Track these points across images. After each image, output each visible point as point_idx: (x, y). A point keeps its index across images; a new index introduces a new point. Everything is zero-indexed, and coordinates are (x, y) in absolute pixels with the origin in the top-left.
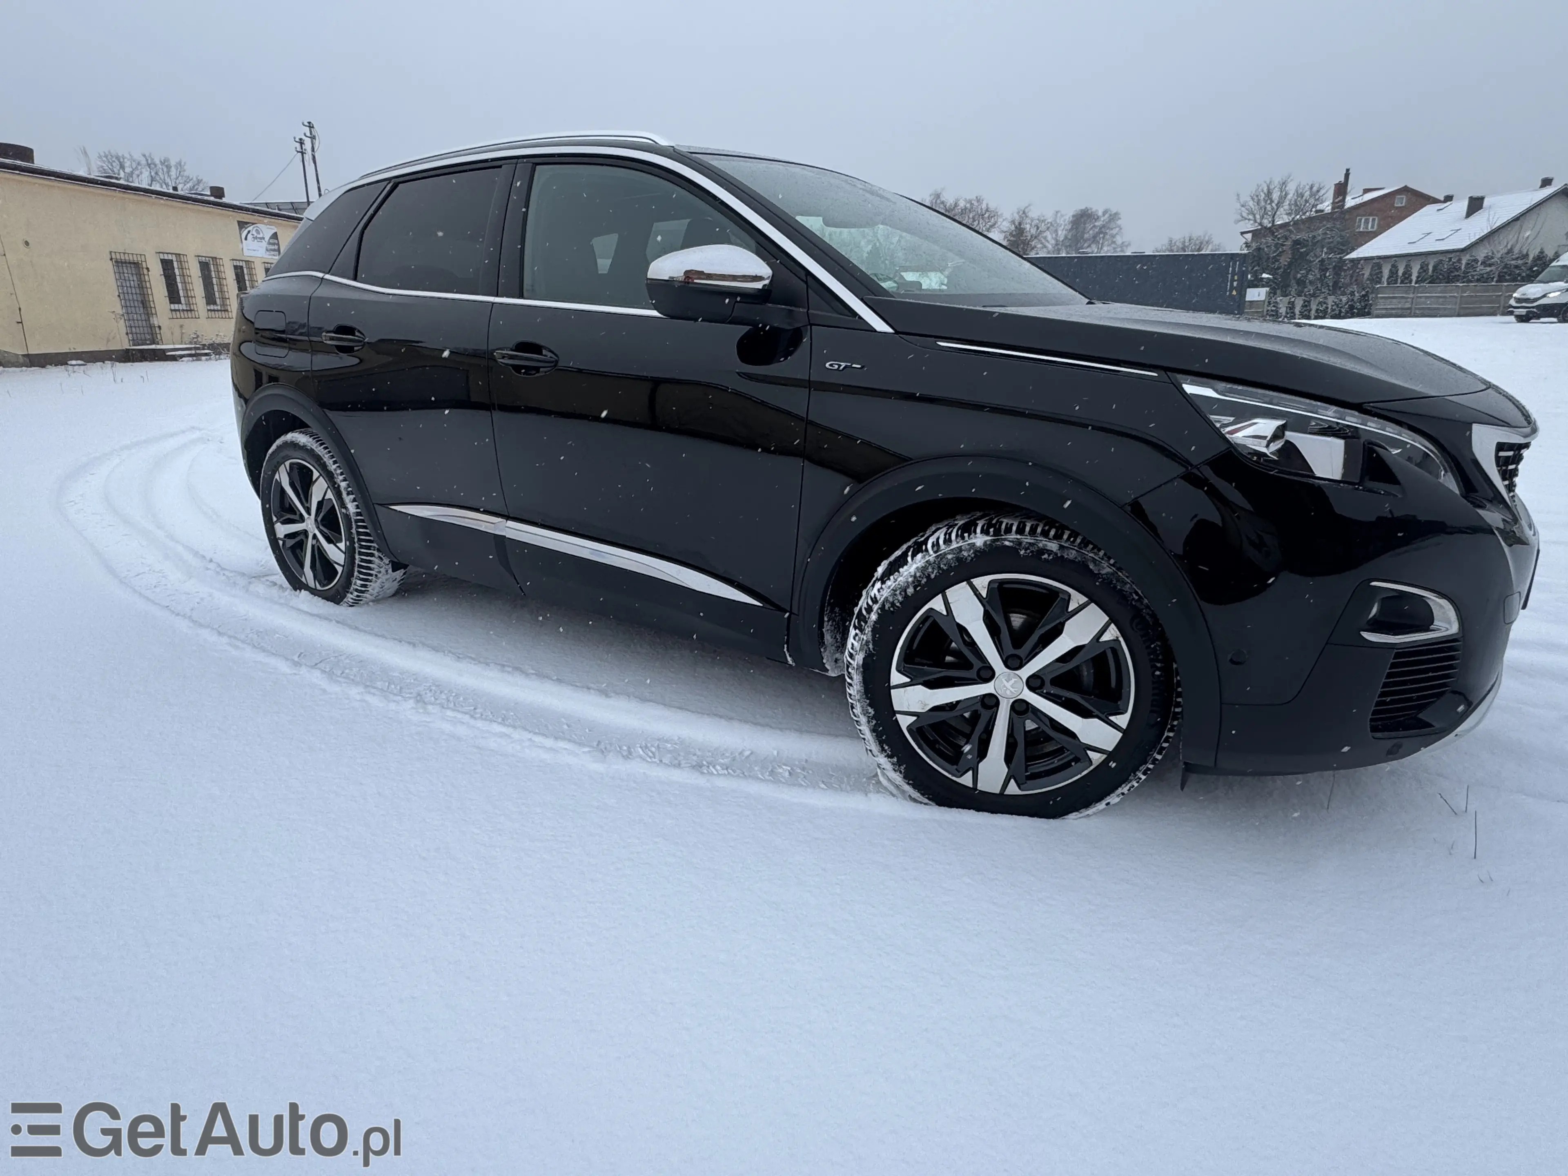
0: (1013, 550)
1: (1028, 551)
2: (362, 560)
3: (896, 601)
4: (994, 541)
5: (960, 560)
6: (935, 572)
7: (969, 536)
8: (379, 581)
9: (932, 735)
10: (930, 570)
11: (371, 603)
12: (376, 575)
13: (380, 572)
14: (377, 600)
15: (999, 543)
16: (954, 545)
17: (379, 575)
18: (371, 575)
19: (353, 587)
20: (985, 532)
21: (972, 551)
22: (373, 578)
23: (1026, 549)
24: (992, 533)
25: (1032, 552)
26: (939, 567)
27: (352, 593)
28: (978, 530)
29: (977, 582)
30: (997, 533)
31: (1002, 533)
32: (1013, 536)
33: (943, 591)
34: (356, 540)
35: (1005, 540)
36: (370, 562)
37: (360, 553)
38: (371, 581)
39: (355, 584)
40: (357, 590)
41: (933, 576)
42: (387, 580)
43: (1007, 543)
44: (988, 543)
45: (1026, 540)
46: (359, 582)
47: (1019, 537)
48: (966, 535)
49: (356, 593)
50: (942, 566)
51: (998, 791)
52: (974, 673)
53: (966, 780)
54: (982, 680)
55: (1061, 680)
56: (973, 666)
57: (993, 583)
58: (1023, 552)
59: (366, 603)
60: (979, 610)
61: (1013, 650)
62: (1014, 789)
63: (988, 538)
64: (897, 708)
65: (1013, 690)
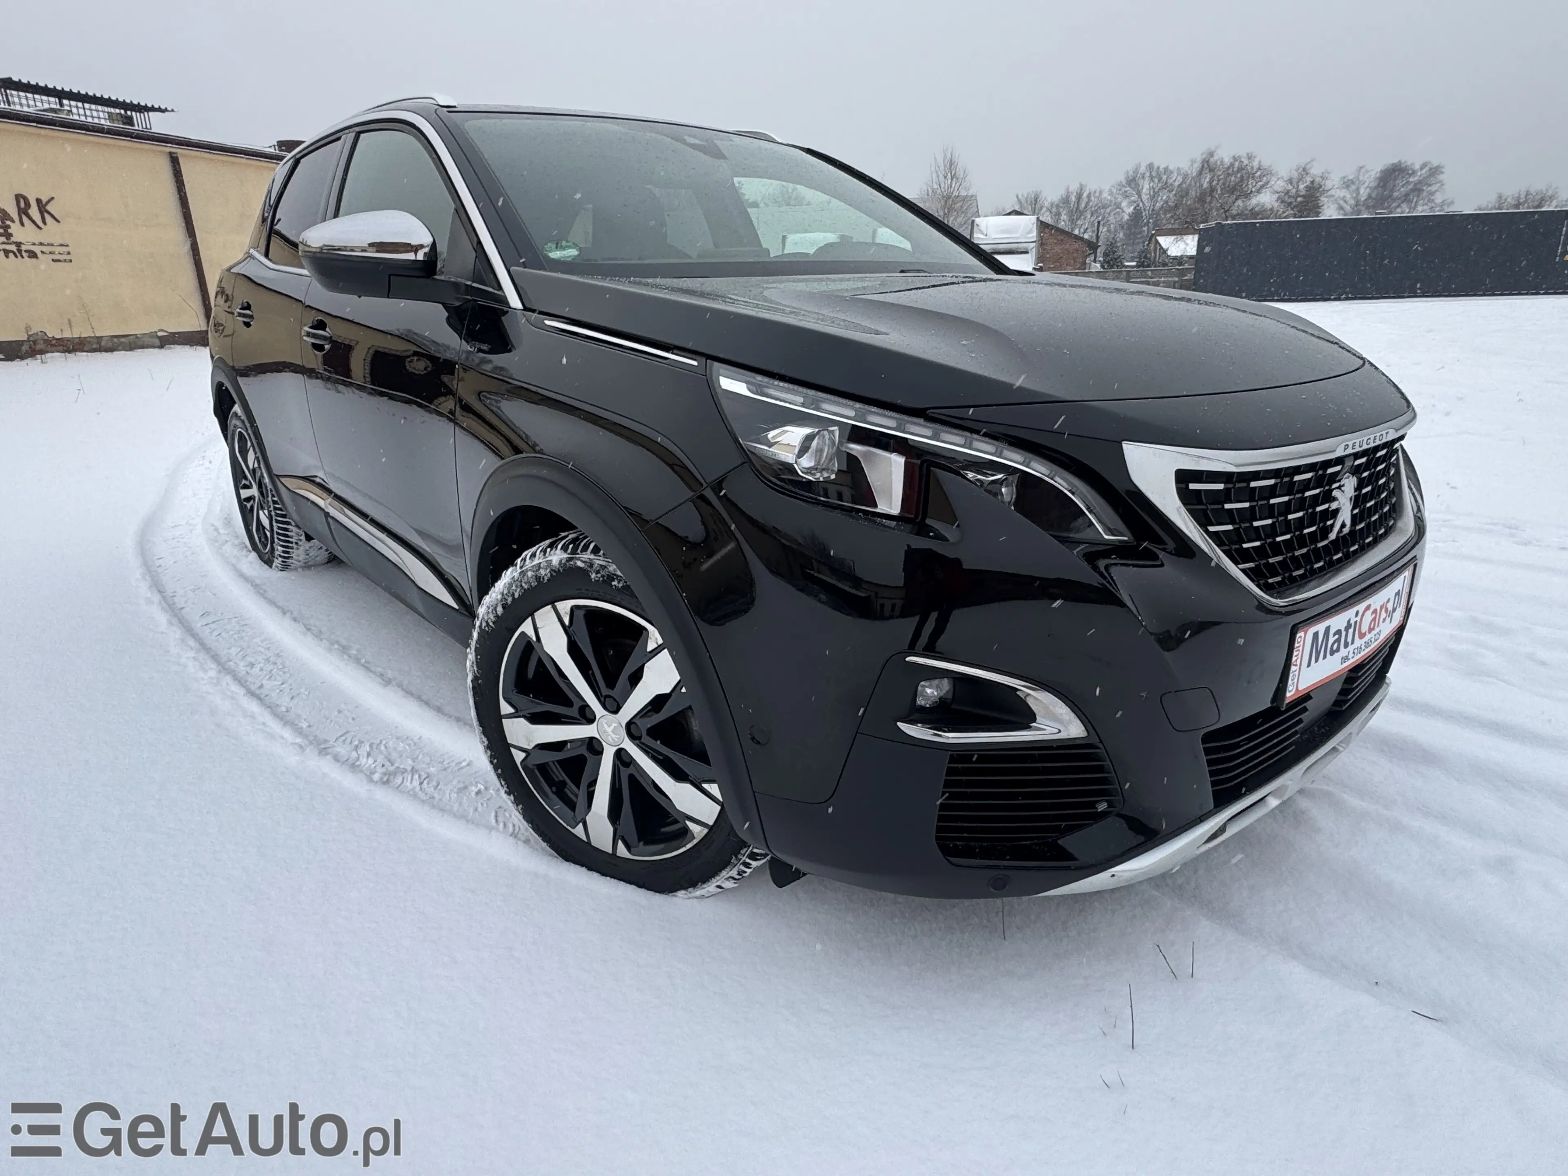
0: (583, 573)
1: (599, 575)
2: (279, 528)
3: (489, 621)
4: (570, 559)
5: (538, 578)
6: (518, 590)
7: (552, 551)
8: (302, 548)
9: (560, 775)
10: (514, 588)
11: (300, 570)
12: (296, 543)
13: (301, 540)
14: (307, 566)
15: (572, 563)
16: (536, 561)
17: (300, 543)
18: (291, 543)
19: (277, 553)
20: (565, 548)
21: (548, 570)
22: (294, 545)
23: (598, 572)
24: (569, 551)
25: (603, 576)
26: (521, 586)
27: (277, 559)
28: (560, 546)
29: (560, 605)
30: (574, 551)
31: (579, 551)
32: (587, 556)
33: (532, 614)
34: (272, 508)
35: (579, 559)
36: (287, 530)
37: (277, 521)
38: (292, 548)
39: (277, 550)
40: (280, 556)
41: (516, 596)
42: (310, 548)
43: (579, 564)
44: (563, 562)
45: (598, 562)
46: (280, 549)
47: (592, 557)
48: (549, 551)
49: (280, 559)
50: (524, 585)
51: (610, 851)
52: (574, 712)
53: (579, 831)
54: (584, 721)
55: (653, 732)
56: (569, 703)
57: (573, 609)
58: (593, 576)
59: (296, 569)
60: (564, 640)
61: (605, 691)
62: (622, 851)
63: (565, 556)
64: (509, 741)
65: (614, 736)
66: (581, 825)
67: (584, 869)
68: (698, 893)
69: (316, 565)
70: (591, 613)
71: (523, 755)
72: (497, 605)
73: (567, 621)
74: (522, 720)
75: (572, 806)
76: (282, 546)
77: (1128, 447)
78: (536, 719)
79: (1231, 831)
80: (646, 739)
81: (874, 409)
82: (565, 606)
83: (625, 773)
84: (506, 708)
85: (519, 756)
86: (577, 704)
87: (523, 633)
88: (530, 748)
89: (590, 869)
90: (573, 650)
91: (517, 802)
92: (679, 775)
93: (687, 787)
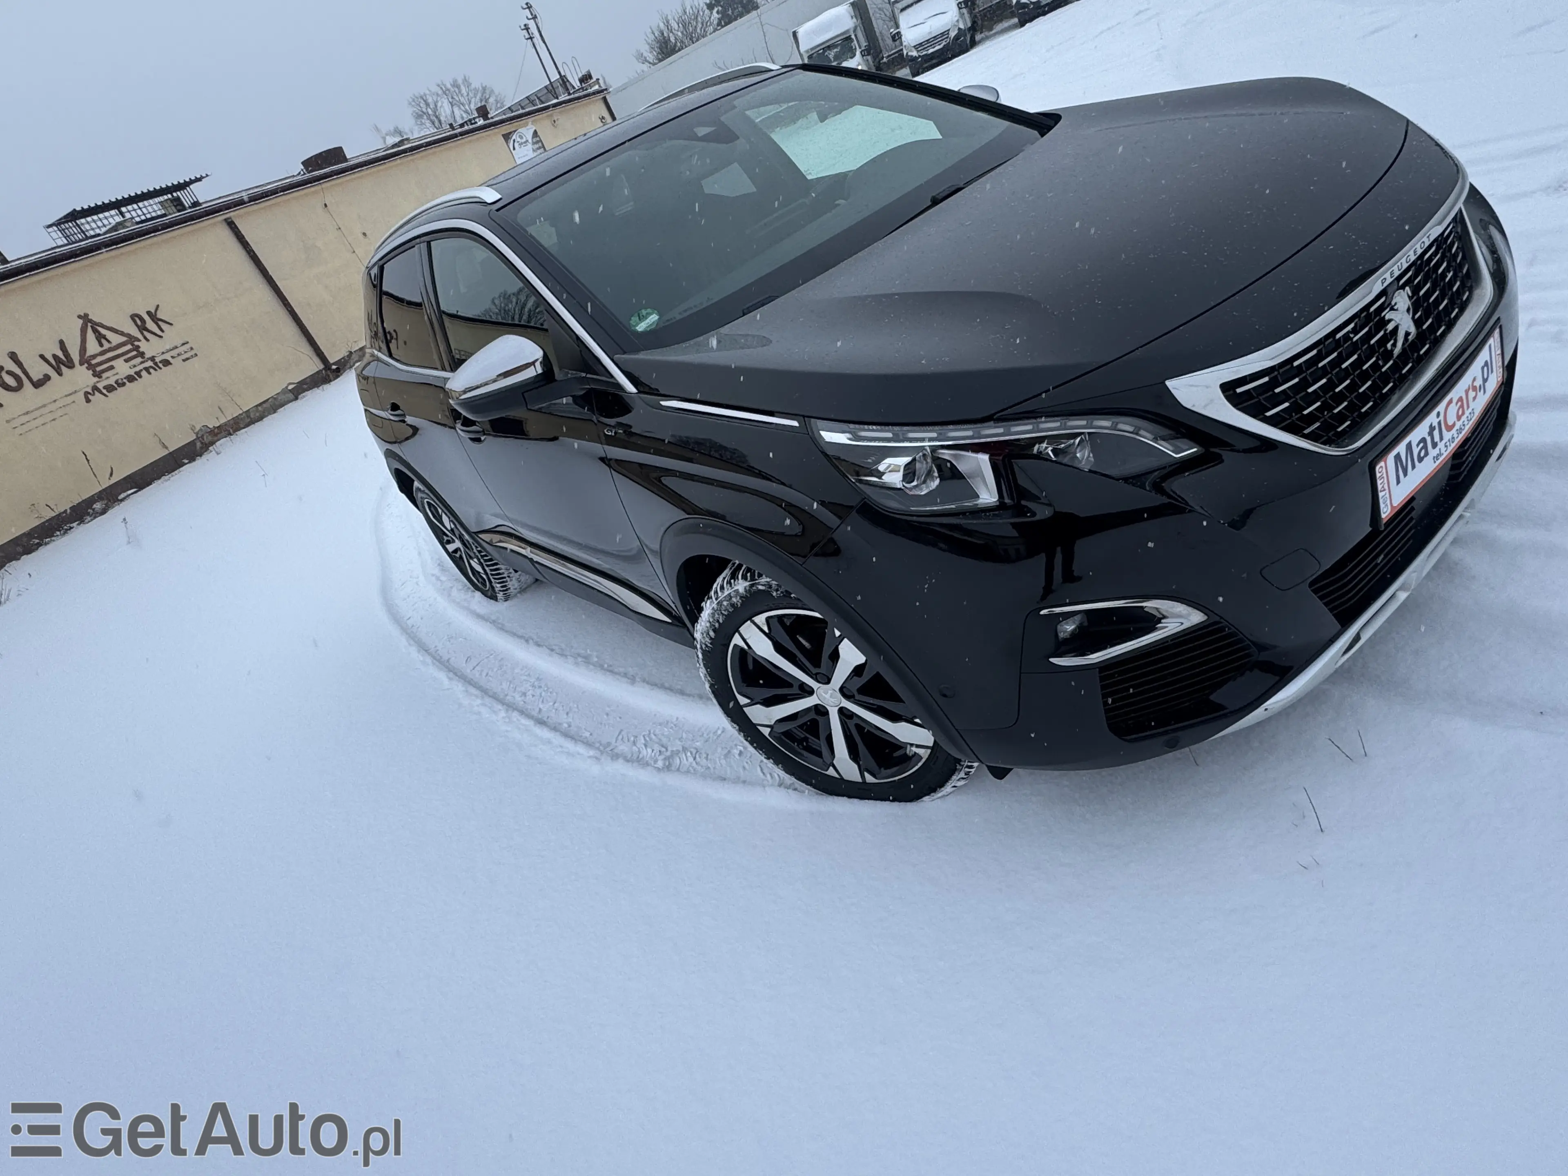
0: (767, 593)
1: (779, 592)
2: (491, 570)
3: (707, 642)
4: (752, 586)
5: (733, 605)
6: (720, 616)
7: (735, 581)
8: (514, 579)
9: (801, 734)
10: (717, 616)
11: (518, 595)
12: (509, 577)
13: (510, 573)
14: (522, 590)
15: (754, 588)
16: (726, 593)
17: (511, 575)
18: (505, 578)
19: (497, 589)
20: (744, 578)
21: (738, 598)
22: (507, 578)
23: (777, 590)
24: (749, 578)
25: (782, 592)
27: (499, 593)
28: (740, 577)
29: (756, 619)
30: (753, 579)
31: (756, 578)
32: (764, 580)
33: (737, 630)
34: (480, 557)
35: (758, 584)
36: (497, 569)
37: (488, 566)
38: (507, 582)
39: (497, 587)
40: (500, 591)
41: (721, 621)
43: (760, 587)
44: (747, 588)
45: (774, 582)
46: (498, 585)
47: (768, 580)
48: (732, 581)
49: (502, 593)
50: (723, 612)
51: (860, 780)
52: (795, 690)
53: (831, 772)
54: (807, 695)
55: (862, 690)
56: (790, 685)
57: (768, 620)
58: (774, 594)
59: (515, 596)
60: (769, 644)
61: (814, 671)
62: (869, 778)
63: (747, 584)
64: (754, 722)
65: (833, 700)
66: (831, 768)
67: (845, 798)
68: (940, 795)
69: (529, 586)
70: (780, 618)
71: (769, 730)
72: (708, 631)
73: (766, 629)
74: (758, 706)
75: (819, 754)
76: (499, 583)
77: (1169, 383)
78: (769, 702)
79: (1364, 638)
80: (858, 697)
81: (951, 427)
82: (761, 619)
83: (851, 724)
84: (743, 700)
85: (766, 731)
86: (796, 685)
87: (735, 645)
88: (772, 723)
89: (850, 797)
90: (779, 648)
91: (776, 763)
92: (894, 718)
93: (904, 724)
